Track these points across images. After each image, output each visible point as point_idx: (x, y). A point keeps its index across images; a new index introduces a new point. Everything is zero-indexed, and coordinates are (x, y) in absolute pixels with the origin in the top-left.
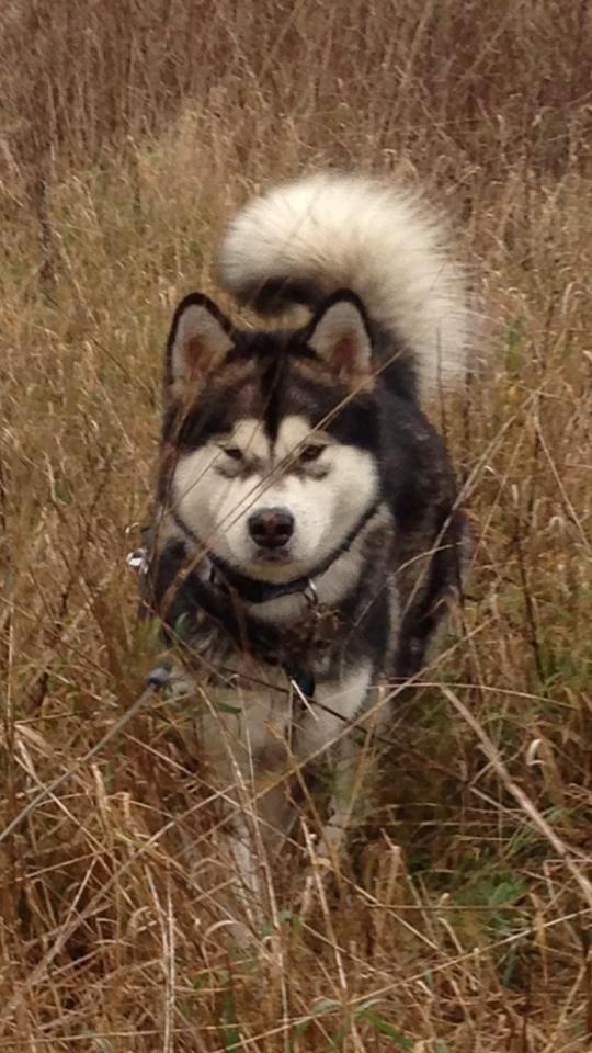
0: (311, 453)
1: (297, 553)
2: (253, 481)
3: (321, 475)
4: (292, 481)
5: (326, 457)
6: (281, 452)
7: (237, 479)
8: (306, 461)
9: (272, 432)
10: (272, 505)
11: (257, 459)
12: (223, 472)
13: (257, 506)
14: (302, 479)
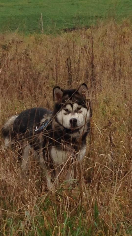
0: (79, 109)
1: (78, 125)
2: (70, 114)
3: (81, 112)
4: (76, 114)
5: (81, 110)
6: (74, 109)
7: (67, 115)
8: (78, 110)
9: (72, 106)
10: (73, 118)
11: (70, 111)
12: (65, 114)
13: (71, 118)
14: (78, 113)
